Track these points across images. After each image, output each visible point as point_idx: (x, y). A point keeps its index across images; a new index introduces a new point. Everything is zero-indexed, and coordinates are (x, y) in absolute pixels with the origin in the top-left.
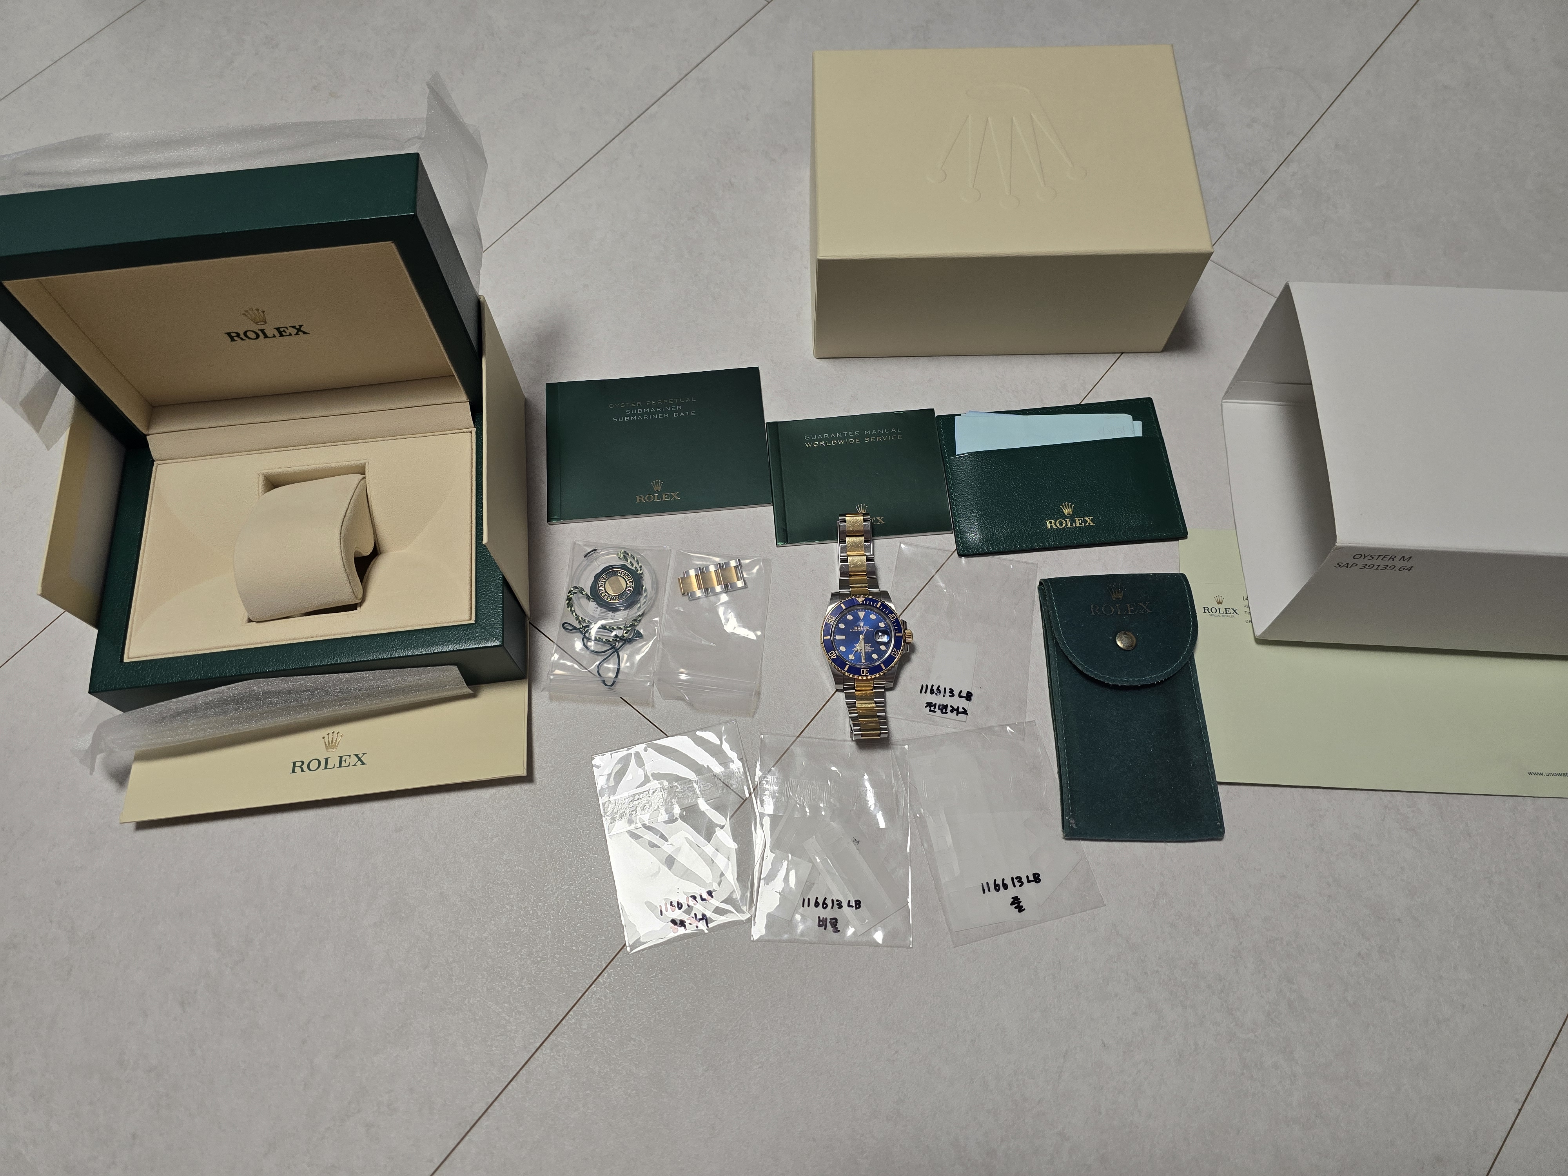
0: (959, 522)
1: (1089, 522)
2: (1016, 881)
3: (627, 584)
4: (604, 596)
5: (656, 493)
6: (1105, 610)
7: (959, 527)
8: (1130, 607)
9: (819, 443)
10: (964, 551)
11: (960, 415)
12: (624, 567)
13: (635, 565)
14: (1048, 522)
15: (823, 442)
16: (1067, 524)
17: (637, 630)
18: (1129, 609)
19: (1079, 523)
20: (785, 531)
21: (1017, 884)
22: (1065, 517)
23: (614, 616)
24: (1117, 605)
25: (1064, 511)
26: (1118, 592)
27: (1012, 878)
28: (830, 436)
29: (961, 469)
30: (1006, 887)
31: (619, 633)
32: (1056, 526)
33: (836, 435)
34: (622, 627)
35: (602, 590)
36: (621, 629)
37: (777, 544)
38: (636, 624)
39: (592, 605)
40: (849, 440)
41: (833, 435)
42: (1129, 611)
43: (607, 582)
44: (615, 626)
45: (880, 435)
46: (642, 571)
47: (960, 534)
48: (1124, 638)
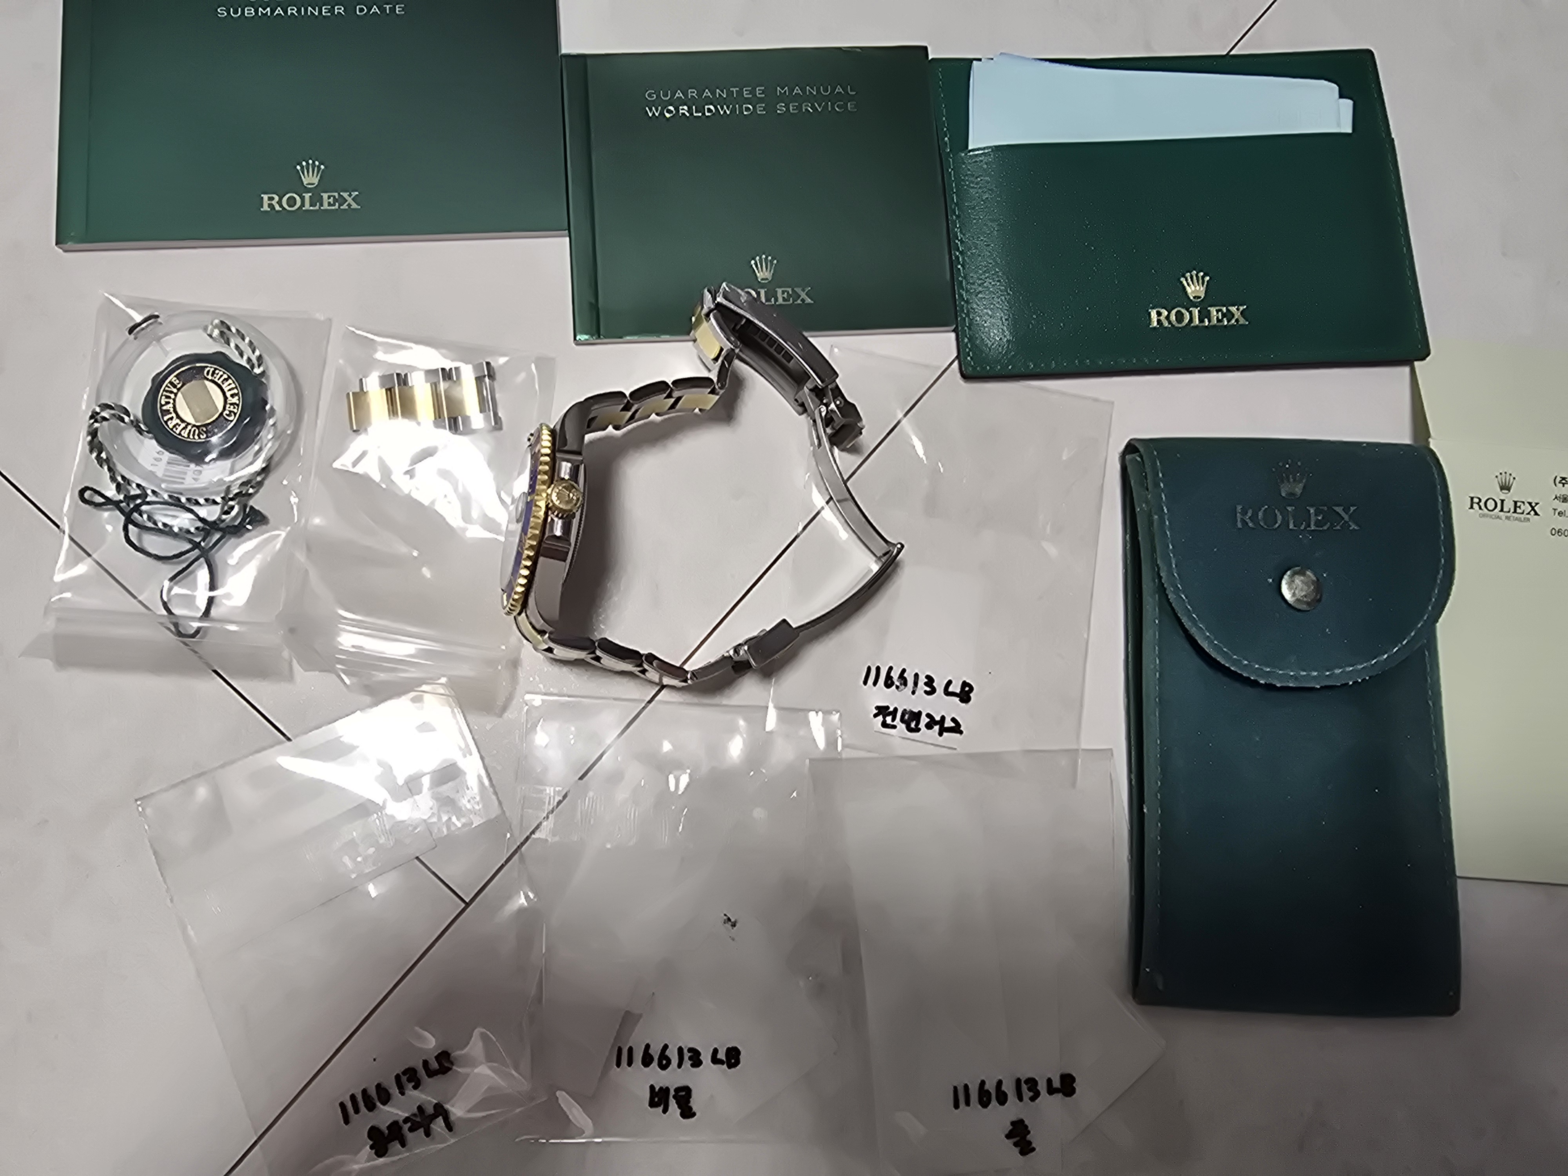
0: (967, 302)
1: (1236, 317)
2: (1024, 1087)
3: (226, 398)
4: (174, 426)
5: (308, 190)
6: (1264, 519)
7: (968, 315)
8: (1316, 515)
9: (677, 109)
10: (974, 368)
11: (980, 60)
12: (220, 360)
13: (248, 352)
14: (1154, 314)
15: (686, 108)
16: (1191, 320)
17: (252, 508)
18: (1313, 517)
19: (1218, 318)
20: (594, 308)
21: (1027, 1094)
22: (1189, 304)
23: (200, 472)
24: (1289, 509)
25: (1188, 288)
26: (1294, 480)
27: (1018, 1081)
28: (700, 94)
29: (977, 183)
30: (1002, 1099)
31: (210, 513)
32: (1170, 322)
33: (713, 93)
34: (219, 500)
35: (168, 412)
36: (215, 502)
37: (575, 339)
38: (251, 491)
39: (151, 445)
40: (741, 107)
41: (707, 93)
42: (1312, 523)
43: (179, 394)
44: (201, 496)
45: (811, 99)
46: (261, 369)
47: (970, 329)
48: (1300, 583)
